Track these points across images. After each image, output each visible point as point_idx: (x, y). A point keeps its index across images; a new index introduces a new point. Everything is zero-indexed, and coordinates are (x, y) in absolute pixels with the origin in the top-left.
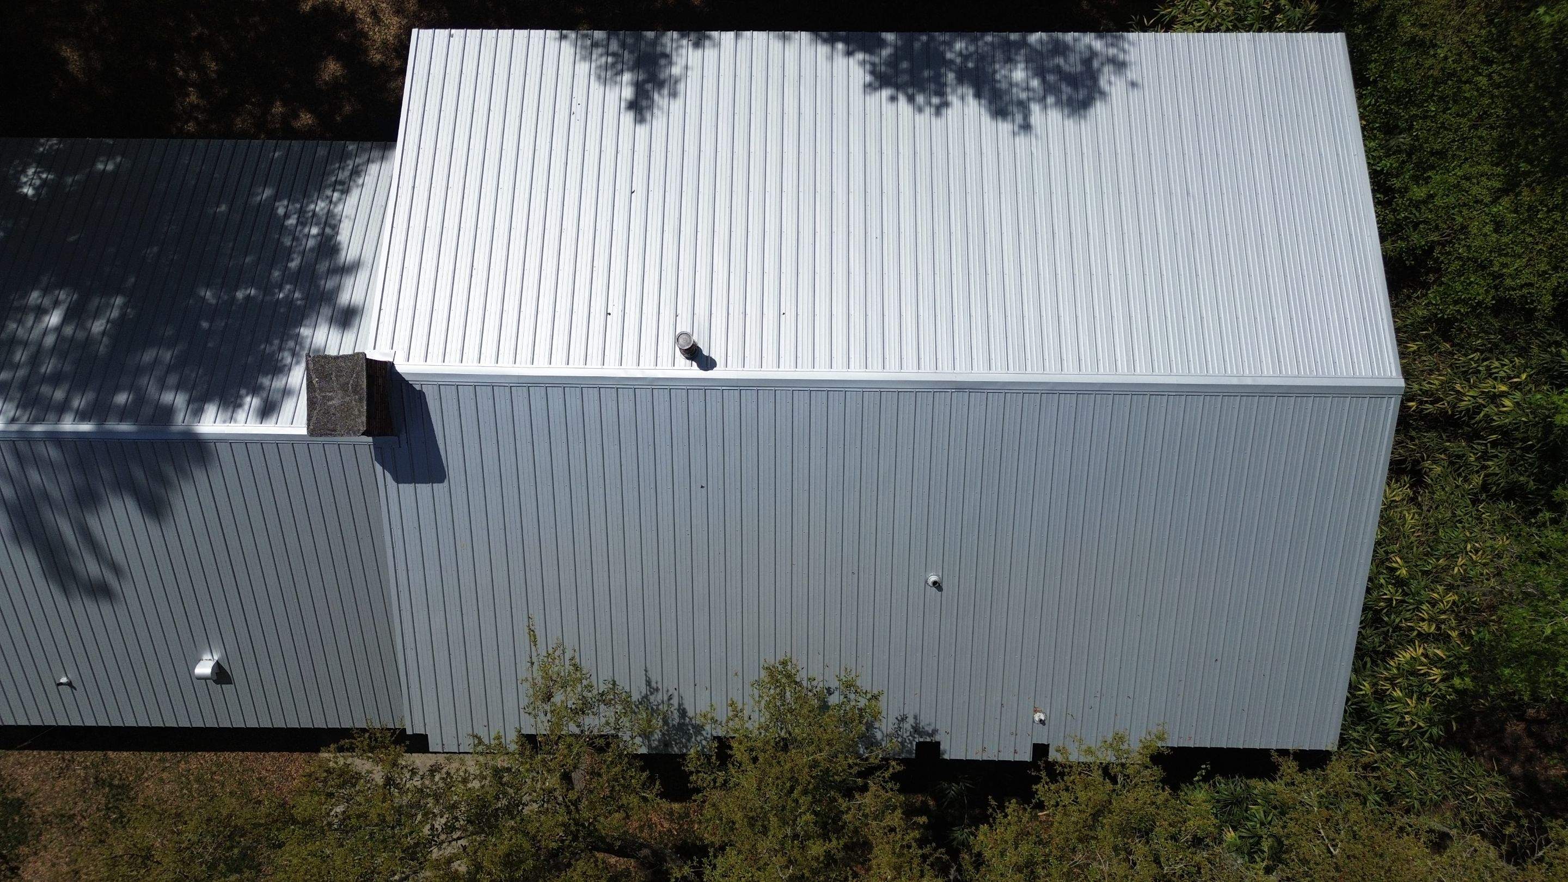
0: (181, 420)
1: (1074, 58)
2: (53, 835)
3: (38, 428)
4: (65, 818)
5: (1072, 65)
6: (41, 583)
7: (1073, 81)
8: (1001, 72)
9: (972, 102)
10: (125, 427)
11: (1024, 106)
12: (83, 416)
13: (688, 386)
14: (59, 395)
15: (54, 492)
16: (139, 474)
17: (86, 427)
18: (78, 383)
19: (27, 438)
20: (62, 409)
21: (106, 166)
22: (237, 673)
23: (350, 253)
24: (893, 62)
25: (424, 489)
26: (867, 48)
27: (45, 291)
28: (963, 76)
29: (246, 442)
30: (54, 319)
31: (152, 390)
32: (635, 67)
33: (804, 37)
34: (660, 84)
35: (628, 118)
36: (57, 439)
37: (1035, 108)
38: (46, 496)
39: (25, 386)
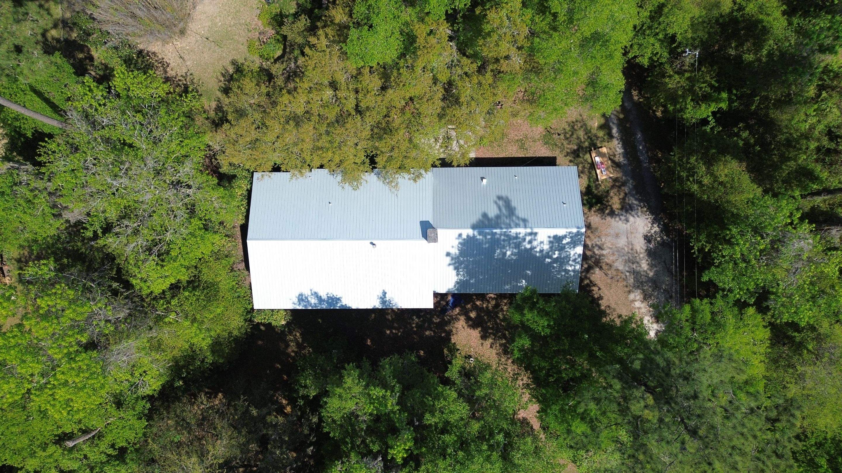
0: (476, 233)
1: (302, 304)
2: (537, 137)
3: (504, 230)
4: (534, 141)
5: (303, 304)
6: (513, 200)
7: (303, 300)
8: (316, 301)
9: (322, 295)
10: (488, 231)
11: (312, 295)
12: (496, 233)
13: (375, 239)
14: (502, 237)
15: (505, 218)
16: (487, 222)
17: (495, 231)
18: (498, 240)
19: (507, 228)
20: (501, 235)
21: (507, 287)
22: (479, 179)
23: (452, 267)
24: (337, 303)
25: (424, 220)
26: (342, 305)
27: (512, 259)
28: (324, 301)
29: (464, 228)
30: (509, 253)
31: (484, 239)
32: (386, 301)
33: (354, 308)
34: (381, 298)
35: (386, 291)
36: (501, 228)
37: (310, 294)
38: (507, 218)
39: (510, 239)
